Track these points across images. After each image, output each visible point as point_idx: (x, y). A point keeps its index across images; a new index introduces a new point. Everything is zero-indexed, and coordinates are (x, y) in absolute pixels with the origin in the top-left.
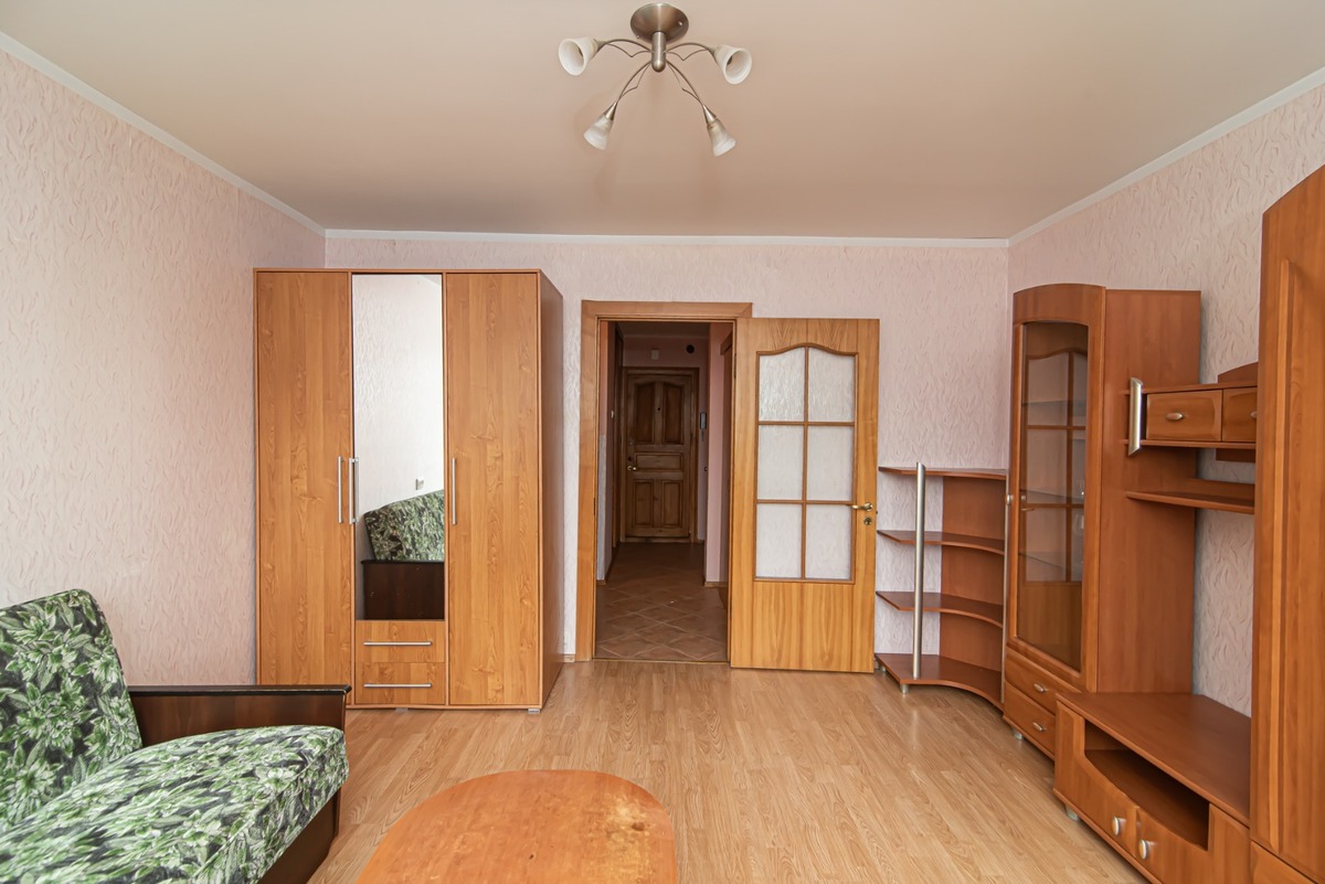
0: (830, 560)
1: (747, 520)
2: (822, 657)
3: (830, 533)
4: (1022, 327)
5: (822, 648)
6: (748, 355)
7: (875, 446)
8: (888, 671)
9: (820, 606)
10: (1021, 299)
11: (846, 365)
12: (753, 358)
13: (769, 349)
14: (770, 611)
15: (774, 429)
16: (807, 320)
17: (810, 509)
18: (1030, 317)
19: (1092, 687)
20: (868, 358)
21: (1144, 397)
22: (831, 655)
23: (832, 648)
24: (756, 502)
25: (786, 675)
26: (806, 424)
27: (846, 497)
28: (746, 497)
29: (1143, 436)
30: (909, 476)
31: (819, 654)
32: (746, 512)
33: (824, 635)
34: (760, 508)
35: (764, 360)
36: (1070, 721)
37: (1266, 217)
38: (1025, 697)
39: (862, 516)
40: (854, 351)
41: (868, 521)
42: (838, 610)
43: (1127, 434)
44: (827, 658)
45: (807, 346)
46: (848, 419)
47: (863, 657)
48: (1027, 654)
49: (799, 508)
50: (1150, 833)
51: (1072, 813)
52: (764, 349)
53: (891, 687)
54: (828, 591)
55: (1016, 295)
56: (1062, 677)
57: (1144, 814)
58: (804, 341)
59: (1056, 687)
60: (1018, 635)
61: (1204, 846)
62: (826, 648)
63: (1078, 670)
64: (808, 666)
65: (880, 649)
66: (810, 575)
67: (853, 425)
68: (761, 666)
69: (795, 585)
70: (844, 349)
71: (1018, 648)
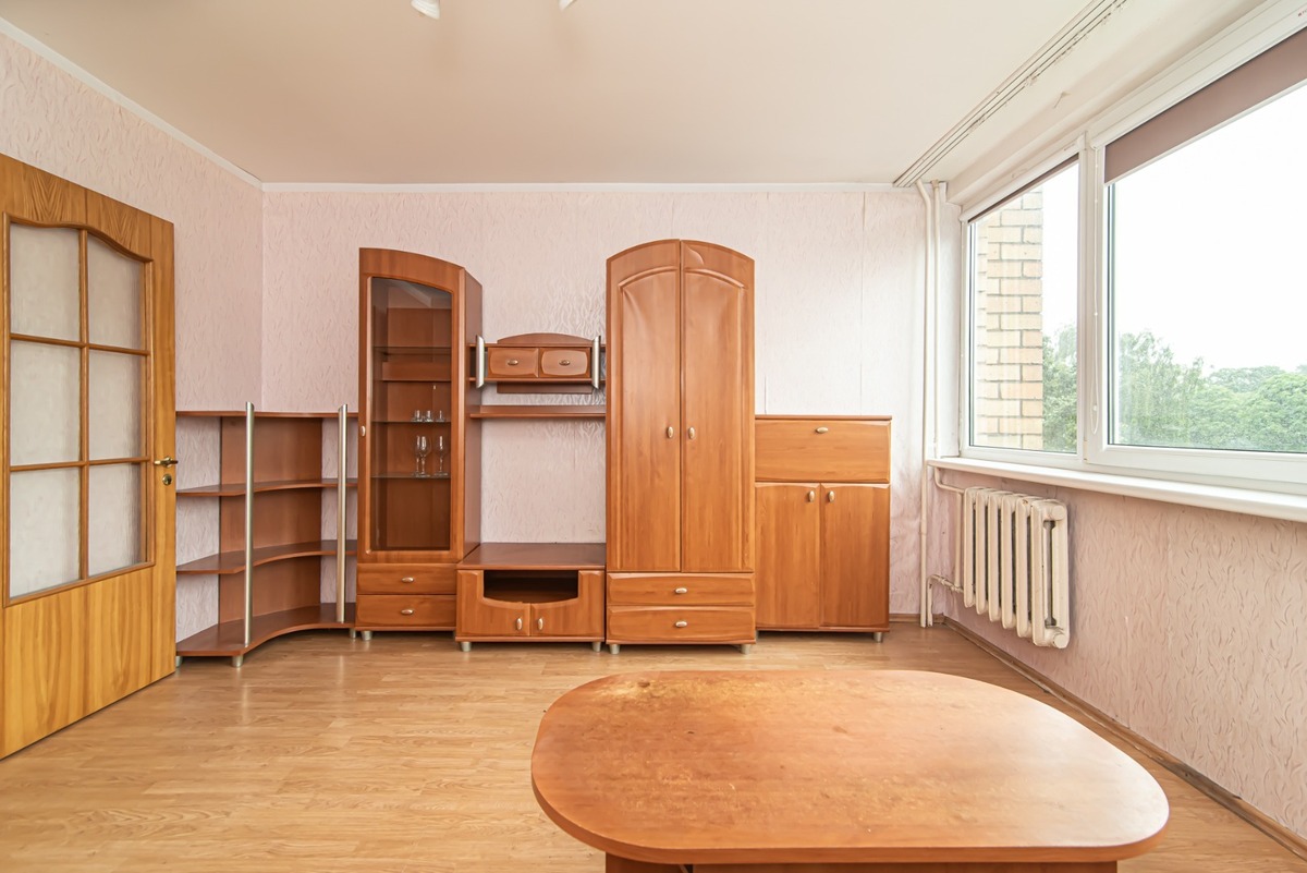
0: (112, 546)
2: (115, 683)
3: (112, 494)
4: (368, 279)
5: (114, 670)
7: (171, 384)
8: (197, 659)
9: (113, 609)
13: (27, 217)
14: (35, 647)
16: (87, 191)
17: (95, 474)
19: (461, 555)
20: (163, 268)
21: (486, 349)
22: (126, 674)
23: (127, 665)
24: (8, 470)
25: (71, 732)
26: (84, 347)
27: (126, 454)
29: (485, 375)
31: (111, 680)
33: (118, 649)
34: (15, 479)
35: (19, 233)
36: (470, 578)
38: (386, 597)
39: (159, 474)
40: (147, 256)
41: (169, 480)
43: (473, 373)
44: (121, 680)
45: (84, 229)
46: (130, 346)
47: (163, 660)
48: (388, 560)
49: (76, 472)
50: (542, 613)
51: (466, 645)
52: (17, 214)
53: (223, 669)
54: (123, 585)
55: (363, 251)
56: (431, 560)
57: (536, 606)
58: (80, 220)
59: (428, 571)
60: (373, 548)
61: (576, 596)
62: (120, 669)
63: (448, 549)
64: (97, 704)
65: (182, 635)
66: (94, 569)
67: (139, 354)
68: (19, 746)
69: (75, 593)
70: (136, 251)
71: (375, 560)
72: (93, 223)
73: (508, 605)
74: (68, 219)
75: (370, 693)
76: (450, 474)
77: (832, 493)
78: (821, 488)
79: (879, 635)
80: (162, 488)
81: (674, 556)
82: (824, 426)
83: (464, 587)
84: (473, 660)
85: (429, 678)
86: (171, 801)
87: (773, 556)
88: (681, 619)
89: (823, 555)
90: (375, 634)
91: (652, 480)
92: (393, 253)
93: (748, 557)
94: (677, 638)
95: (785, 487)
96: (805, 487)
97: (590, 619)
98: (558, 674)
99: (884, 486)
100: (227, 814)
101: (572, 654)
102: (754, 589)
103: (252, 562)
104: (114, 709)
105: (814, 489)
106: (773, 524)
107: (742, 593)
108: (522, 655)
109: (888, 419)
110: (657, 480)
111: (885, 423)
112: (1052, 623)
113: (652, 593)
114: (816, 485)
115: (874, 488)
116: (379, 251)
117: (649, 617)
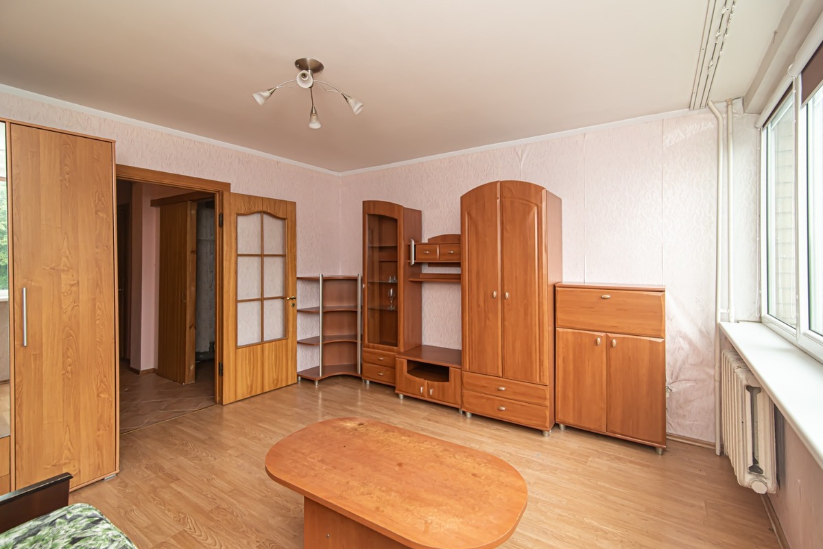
0: (274, 330)
1: (232, 313)
2: (273, 382)
3: (274, 311)
4: (367, 216)
5: (273, 377)
6: (230, 215)
7: (295, 266)
8: (306, 380)
10: (366, 205)
11: (279, 223)
12: (233, 217)
13: (243, 212)
14: (246, 364)
15: (246, 259)
16: (262, 198)
17: (266, 303)
18: (372, 212)
19: (402, 350)
20: (291, 221)
21: (415, 245)
22: (277, 380)
23: (278, 376)
24: (237, 301)
25: (257, 397)
26: (262, 256)
27: (280, 294)
28: (231, 300)
29: (415, 259)
30: (316, 280)
31: (271, 381)
32: (231, 308)
33: (274, 370)
34: (240, 305)
35: (240, 219)
36: (402, 363)
37: (462, 198)
38: (373, 365)
39: (291, 303)
40: (285, 217)
41: (294, 305)
42: (281, 355)
43: (409, 258)
44: (276, 382)
45: (263, 212)
46: (281, 253)
47: (292, 376)
48: (374, 348)
49: (260, 302)
50: (432, 387)
51: (401, 396)
52: (240, 212)
53: (310, 385)
54: (276, 346)
55: (364, 202)
56: (390, 351)
57: (429, 382)
58: (260, 209)
59: (389, 356)
60: (369, 342)
61: (448, 381)
62: (275, 377)
63: (397, 346)
64: (267, 389)
65: (299, 369)
66: (266, 339)
67: (283, 256)
68: (241, 398)
69: (259, 346)
70: (281, 216)
71: (369, 347)
72: (265, 209)
73: (417, 379)
74: (256, 210)
75: (349, 408)
76: (397, 307)
77: (614, 341)
78: (607, 337)
79: (660, 451)
80: (291, 308)
81: (498, 367)
82: (608, 293)
83: (398, 367)
84: (404, 405)
85: (375, 407)
86: (261, 429)
87: (572, 378)
88: (502, 406)
89: (609, 383)
90: (371, 382)
91: (485, 322)
92: (374, 202)
93: (543, 375)
94: (500, 416)
95: (580, 333)
96: (594, 335)
97: (455, 395)
98: (429, 420)
99: (660, 340)
100: (271, 438)
101: (445, 411)
102: (548, 396)
103: (322, 342)
104: (273, 392)
105: (601, 337)
106: (571, 357)
107: (540, 398)
108: (422, 406)
109: (663, 291)
110: (488, 322)
111: (660, 294)
112: (755, 469)
113: (486, 387)
114: (603, 334)
115: (650, 341)
116: (369, 202)
117: (484, 400)
